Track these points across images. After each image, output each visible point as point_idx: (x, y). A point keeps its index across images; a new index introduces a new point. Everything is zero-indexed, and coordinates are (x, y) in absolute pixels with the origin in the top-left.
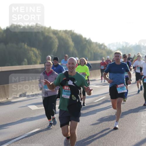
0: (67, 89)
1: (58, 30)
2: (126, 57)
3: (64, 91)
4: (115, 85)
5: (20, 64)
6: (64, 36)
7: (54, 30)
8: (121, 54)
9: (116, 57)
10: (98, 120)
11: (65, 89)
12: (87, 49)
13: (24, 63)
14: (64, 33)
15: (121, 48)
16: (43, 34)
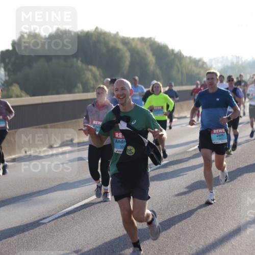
0: (120, 137)
1: (129, 38)
3: (116, 142)
4: (208, 129)
5: (70, 91)
6: (139, 46)
7: (123, 37)
8: (217, 76)
9: (208, 79)
10: (187, 187)
11: (117, 138)
12: (176, 68)
14: (139, 43)
15: (229, 65)
16: (106, 44)
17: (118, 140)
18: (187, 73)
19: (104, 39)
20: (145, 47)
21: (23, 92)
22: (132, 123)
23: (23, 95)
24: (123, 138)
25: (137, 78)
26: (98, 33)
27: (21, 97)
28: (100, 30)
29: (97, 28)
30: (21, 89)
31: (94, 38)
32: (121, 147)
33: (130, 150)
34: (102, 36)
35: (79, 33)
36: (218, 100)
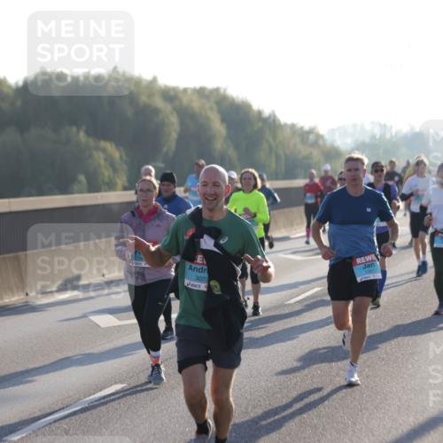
0: (198, 261)
1: (178, 88)
2: (382, 171)
3: (191, 268)
5: (64, 190)
6: (196, 105)
8: (363, 164)
9: (349, 170)
12: (265, 146)
13: (76, 187)
14: (195, 98)
15: (367, 140)
18: (286, 157)
20: (207, 106)
22: (222, 242)
24: (203, 264)
36: (369, 210)
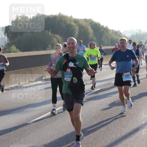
0: (69, 71)
1: (78, 19)
3: (66, 74)
6: (84, 24)
7: (75, 19)
8: (126, 41)
13: (48, 49)
14: (84, 22)
15: (135, 34)
16: (65, 22)
17: (67, 73)
18: (111, 39)
19: (64, 20)
20: (87, 24)
21: (18, 49)
22: (77, 63)
23: (18, 51)
24: (71, 72)
25: (81, 41)
26: (60, 16)
27: (17, 52)
28: (61, 14)
29: (60, 13)
30: (17, 48)
31: (58, 19)
32: (69, 77)
33: (75, 80)
34: (63, 18)
35: (50, 16)
36: (128, 56)
